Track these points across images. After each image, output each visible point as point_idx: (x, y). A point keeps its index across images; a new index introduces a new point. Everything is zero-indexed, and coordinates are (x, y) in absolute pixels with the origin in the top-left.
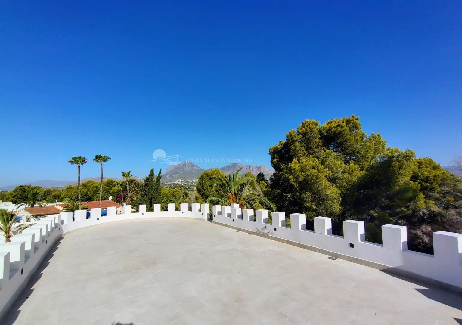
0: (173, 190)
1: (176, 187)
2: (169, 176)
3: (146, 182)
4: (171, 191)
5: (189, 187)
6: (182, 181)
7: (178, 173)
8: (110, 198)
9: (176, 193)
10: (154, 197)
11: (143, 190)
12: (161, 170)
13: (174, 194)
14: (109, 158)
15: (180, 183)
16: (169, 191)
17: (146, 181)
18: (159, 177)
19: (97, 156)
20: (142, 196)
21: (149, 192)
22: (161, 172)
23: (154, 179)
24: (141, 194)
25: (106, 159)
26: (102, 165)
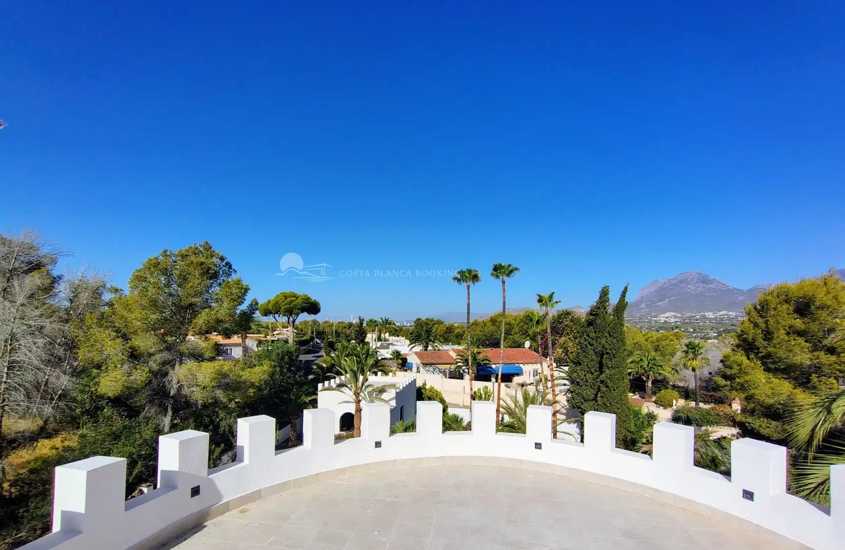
0: (655, 335)
1: (661, 328)
2: (647, 305)
3: (591, 317)
4: (652, 337)
5: (694, 330)
6: (675, 317)
7: (667, 300)
8: (527, 344)
9: (664, 343)
10: (607, 353)
11: (583, 334)
12: (626, 288)
13: (658, 346)
14: (516, 269)
15: (673, 320)
16: (646, 337)
17: (591, 314)
18: (622, 306)
19: (496, 265)
20: (581, 348)
21: (597, 341)
22: (627, 293)
23: (610, 310)
24: (580, 343)
25: (512, 271)
26: (504, 282)
